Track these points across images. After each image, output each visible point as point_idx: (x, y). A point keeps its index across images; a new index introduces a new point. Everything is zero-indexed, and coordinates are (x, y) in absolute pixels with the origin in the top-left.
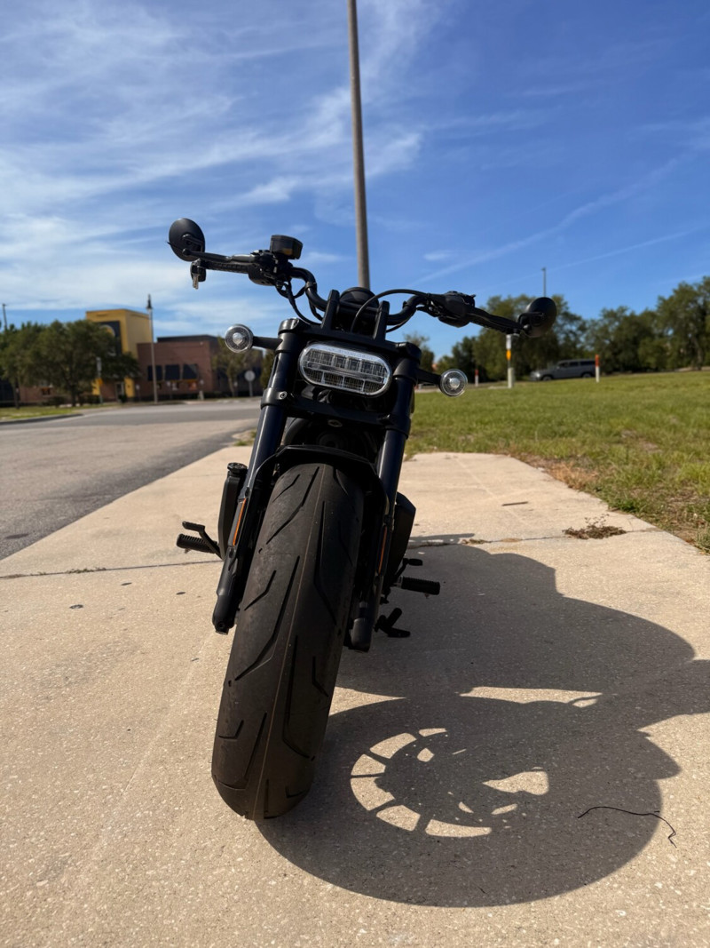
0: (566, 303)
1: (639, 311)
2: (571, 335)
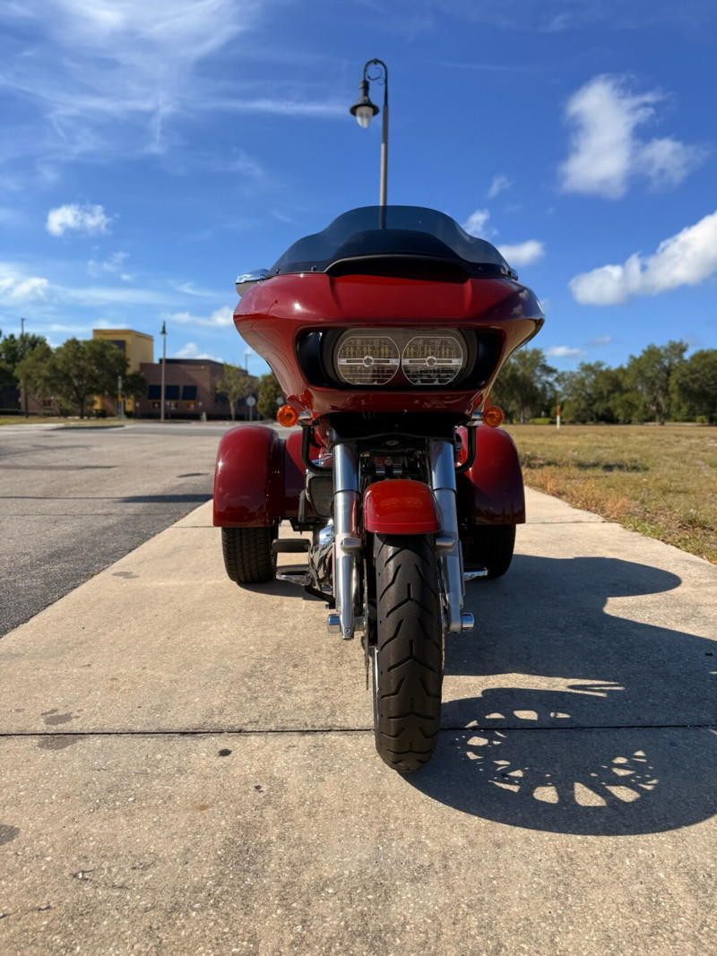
0: (543, 357)
1: (614, 366)
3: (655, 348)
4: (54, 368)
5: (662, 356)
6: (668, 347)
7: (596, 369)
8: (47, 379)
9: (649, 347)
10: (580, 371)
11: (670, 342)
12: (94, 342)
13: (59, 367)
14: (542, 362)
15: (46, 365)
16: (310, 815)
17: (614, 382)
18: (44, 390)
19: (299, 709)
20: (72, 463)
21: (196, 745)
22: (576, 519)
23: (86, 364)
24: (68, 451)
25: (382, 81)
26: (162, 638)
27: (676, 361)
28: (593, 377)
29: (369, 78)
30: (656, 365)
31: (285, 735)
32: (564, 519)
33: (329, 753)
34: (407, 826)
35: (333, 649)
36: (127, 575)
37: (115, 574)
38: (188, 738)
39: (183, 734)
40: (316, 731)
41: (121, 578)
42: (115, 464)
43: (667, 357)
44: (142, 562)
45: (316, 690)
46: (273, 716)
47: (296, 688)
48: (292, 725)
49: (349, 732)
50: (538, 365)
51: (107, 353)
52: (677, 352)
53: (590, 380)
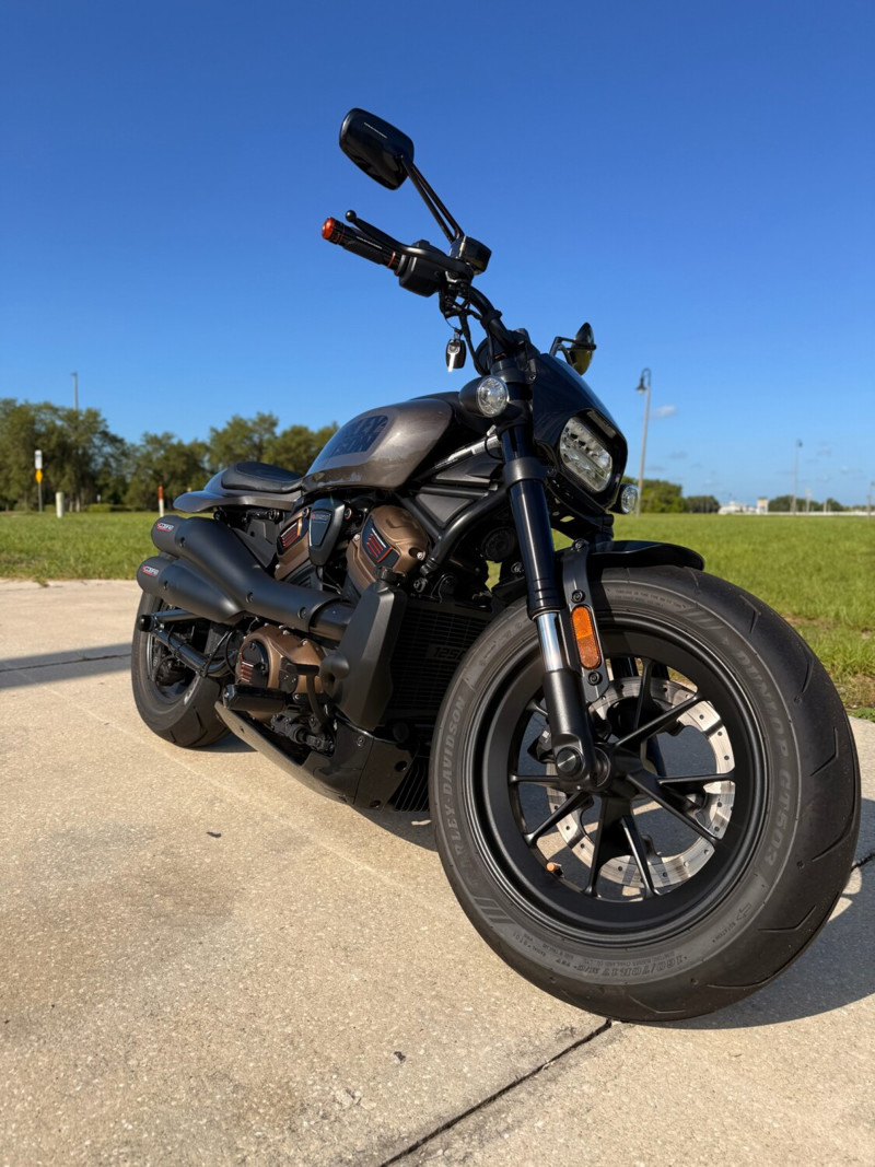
0: (104, 420)
1: (187, 441)
2: (111, 460)
3: (241, 419)
5: (252, 431)
6: (257, 420)
7: (164, 442)
9: (234, 418)
10: (144, 443)
11: (258, 413)
14: (102, 428)
17: (189, 459)
27: (267, 437)
28: (162, 452)
30: (245, 440)
43: (256, 432)
50: (94, 433)
52: (266, 426)
53: (159, 455)
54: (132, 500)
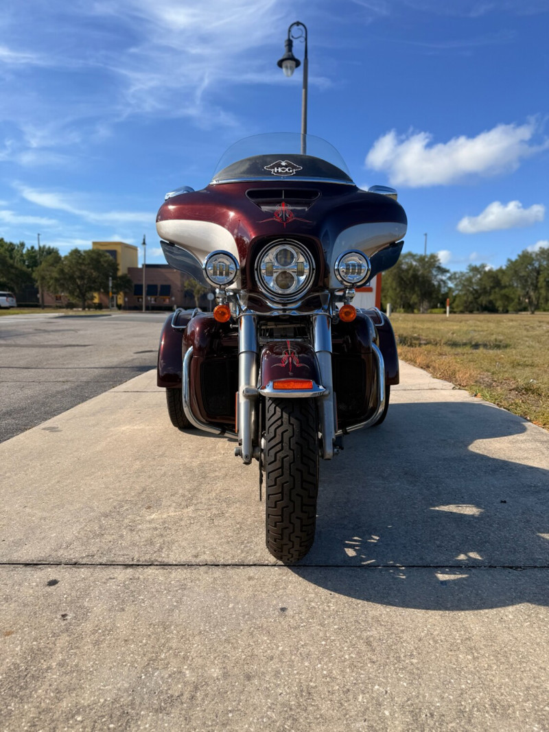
0: (439, 260)
1: (495, 268)
3: (528, 253)
4: (62, 271)
5: (533, 259)
6: (538, 252)
7: (480, 270)
8: (57, 280)
9: (523, 252)
10: (468, 271)
12: (92, 251)
13: (66, 271)
14: (437, 264)
15: (55, 270)
16: (97, 643)
17: (495, 280)
18: (55, 289)
19: (134, 545)
20: (60, 342)
21: (33, 575)
22: (432, 386)
23: (86, 269)
24: (61, 333)
25: (303, 39)
26: (53, 482)
27: (544, 263)
28: (479, 276)
29: (293, 37)
30: (529, 266)
31: (111, 567)
32: (422, 387)
33: (141, 585)
34: (176, 656)
35: (187, 493)
36: (52, 429)
37: (44, 429)
38: (29, 569)
39: (27, 565)
40: (138, 565)
41: (47, 432)
42: (90, 343)
43: (538, 260)
44: (70, 419)
45: (156, 529)
46: (110, 550)
47: (140, 527)
48: (121, 560)
49: (166, 567)
50: (434, 267)
51: (102, 260)
52: (545, 256)
53: (476, 278)
54: (458, 306)
